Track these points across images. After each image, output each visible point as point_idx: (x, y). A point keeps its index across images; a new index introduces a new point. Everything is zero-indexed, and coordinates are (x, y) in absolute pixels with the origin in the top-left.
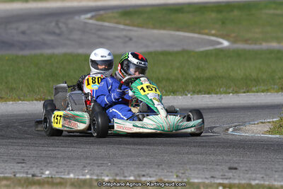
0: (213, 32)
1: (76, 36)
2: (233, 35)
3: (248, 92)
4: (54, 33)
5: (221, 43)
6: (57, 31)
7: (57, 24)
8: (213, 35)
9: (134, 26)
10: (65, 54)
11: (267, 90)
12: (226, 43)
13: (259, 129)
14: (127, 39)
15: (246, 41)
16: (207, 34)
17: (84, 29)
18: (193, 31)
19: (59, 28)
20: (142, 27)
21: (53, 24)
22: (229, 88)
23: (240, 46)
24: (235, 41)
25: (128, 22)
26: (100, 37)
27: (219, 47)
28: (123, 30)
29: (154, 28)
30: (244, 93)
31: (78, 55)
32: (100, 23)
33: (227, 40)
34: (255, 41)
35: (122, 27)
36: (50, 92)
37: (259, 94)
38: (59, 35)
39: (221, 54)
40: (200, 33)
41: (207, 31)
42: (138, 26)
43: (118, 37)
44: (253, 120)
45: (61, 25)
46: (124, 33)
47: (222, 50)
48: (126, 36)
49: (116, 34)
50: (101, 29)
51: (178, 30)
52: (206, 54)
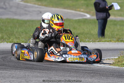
0: (82, 10)
1: (14, 9)
2: (92, 12)
4: (3, 8)
7: (4, 4)
8: (82, 12)
9: (43, 6)
10: (7, 19)
12: (88, 16)
16: (79, 11)
17: (18, 6)
18: (72, 9)
19: (6, 5)
21: (2, 3)
24: (93, 15)
25: (40, 3)
26: (26, 11)
27: (85, 17)
29: (53, 7)
31: (13, 19)
32: (26, 4)
33: (89, 14)
35: (36, 6)
38: (5, 9)
40: (75, 10)
41: (79, 9)
42: (45, 6)
43: (35, 11)
45: (6, 4)
46: (38, 9)
47: (86, 19)
48: (39, 11)
49: (34, 9)
50: (26, 6)
51: (65, 8)
52: (79, 21)
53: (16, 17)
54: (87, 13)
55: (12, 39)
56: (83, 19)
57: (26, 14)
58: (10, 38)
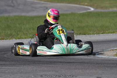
0: (86, 4)
1: (21, 7)
2: (96, 5)
3: (104, 33)
4: (11, 6)
5: (90, 9)
6: (12, 5)
7: (12, 2)
10: (15, 16)
11: (114, 32)
12: (92, 9)
13: (111, 53)
14: (45, 8)
15: (102, 8)
16: (83, 5)
17: (25, 3)
20: (52, 2)
21: (10, 2)
22: (95, 31)
23: (99, 10)
24: (96, 8)
26: (33, 7)
28: (43, 4)
29: (58, 2)
30: (102, 34)
31: (21, 16)
33: (93, 8)
34: (106, 8)
35: (43, 2)
36: (6, 35)
37: (109, 34)
38: (13, 7)
39: (90, 14)
40: (79, 4)
41: (83, 3)
42: (50, 2)
43: (41, 7)
44: (108, 49)
45: (14, 2)
46: (44, 5)
47: (90, 12)
50: (33, 3)
51: (69, 3)
52: (83, 15)
53: (23, 14)
54: (91, 6)
55: (20, 35)
56: (87, 12)
57: (33, 11)
58: (18, 35)
